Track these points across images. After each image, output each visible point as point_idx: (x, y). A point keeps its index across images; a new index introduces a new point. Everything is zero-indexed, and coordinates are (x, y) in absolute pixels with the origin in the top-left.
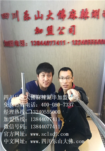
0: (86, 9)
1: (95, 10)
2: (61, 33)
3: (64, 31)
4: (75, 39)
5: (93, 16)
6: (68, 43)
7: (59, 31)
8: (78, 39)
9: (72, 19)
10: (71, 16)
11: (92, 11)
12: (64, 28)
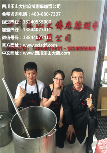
0: (80, 21)
1: (86, 22)
2: (59, 40)
3: (61, 39)
4: (70, 46)
5: (85, 28)
6: (65, 48)
7: (57, 39)
8: (72, 46)
9: (68, 29)
10: (67, 26)
11: (84, 23)
12: (61, 36)
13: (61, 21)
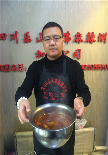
3: (68, 55)
5: (100, 40)
8: (83, 64)
9: (78, 43)
11: (99, 35)
13: (68, 32)
